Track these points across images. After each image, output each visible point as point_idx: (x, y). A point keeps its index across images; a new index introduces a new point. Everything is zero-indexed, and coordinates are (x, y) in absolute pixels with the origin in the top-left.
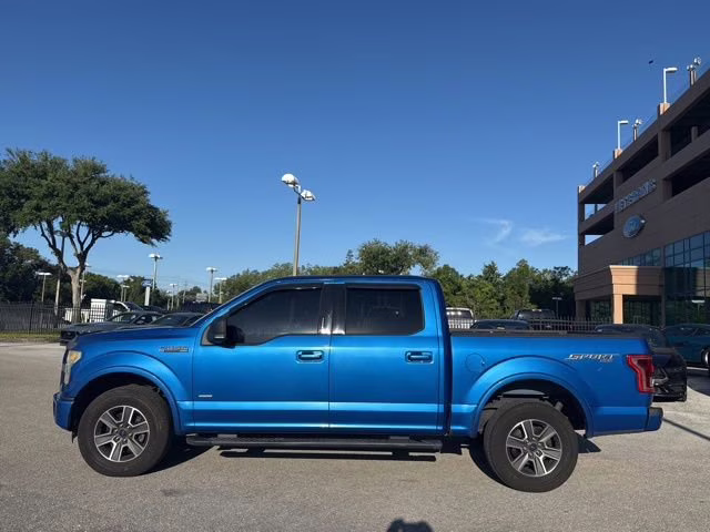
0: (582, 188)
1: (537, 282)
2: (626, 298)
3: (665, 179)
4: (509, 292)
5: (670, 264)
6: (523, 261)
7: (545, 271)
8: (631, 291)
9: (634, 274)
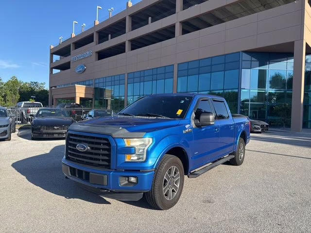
0: (52, 47)
1: (22, 88)
2: (81, 99)
3: (96, 52)
4: (8, 92)
5: (97, 86)
6: (14, 77)
7: (26, 83)
8: (83, 96)
9: (84, 89)
